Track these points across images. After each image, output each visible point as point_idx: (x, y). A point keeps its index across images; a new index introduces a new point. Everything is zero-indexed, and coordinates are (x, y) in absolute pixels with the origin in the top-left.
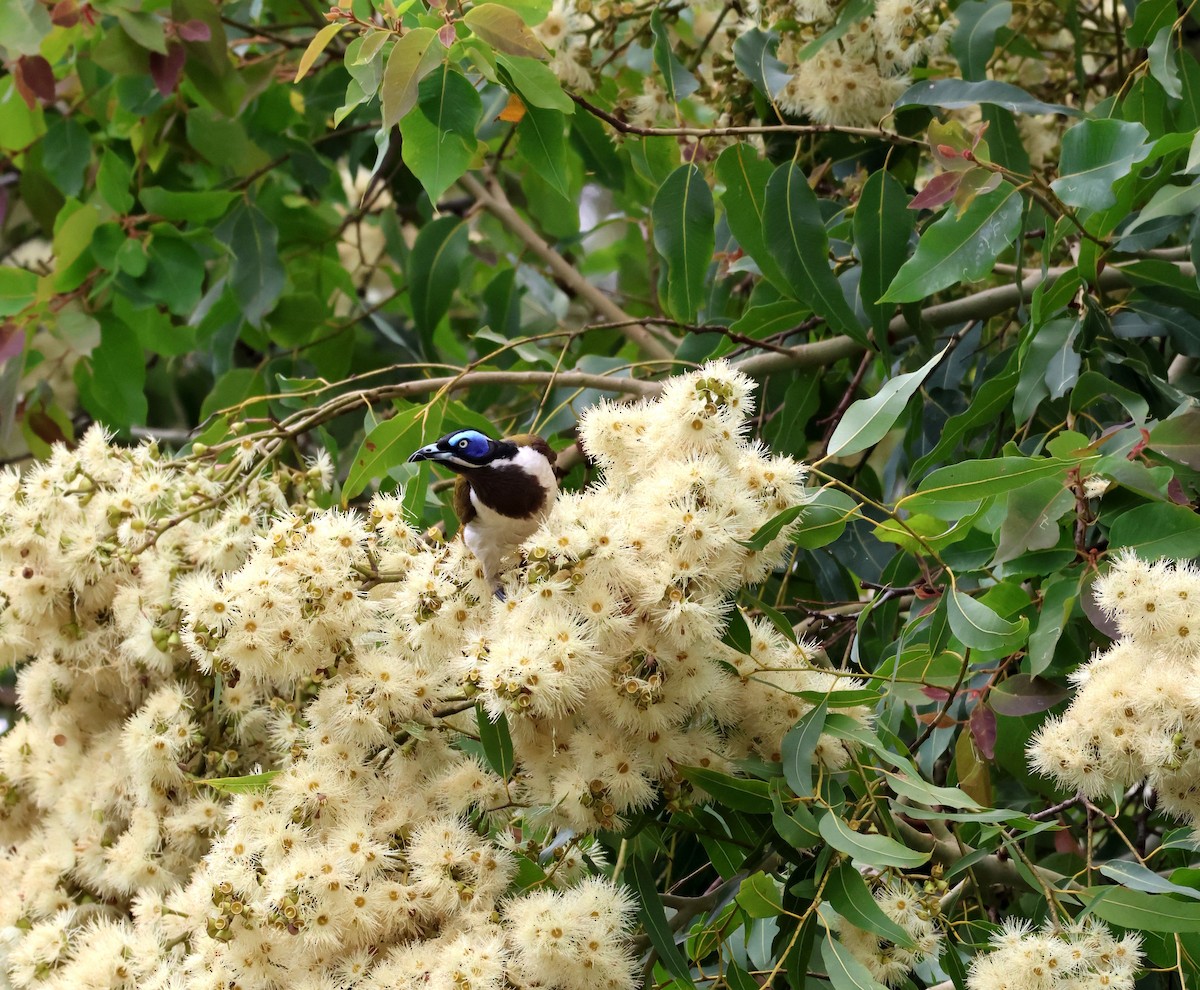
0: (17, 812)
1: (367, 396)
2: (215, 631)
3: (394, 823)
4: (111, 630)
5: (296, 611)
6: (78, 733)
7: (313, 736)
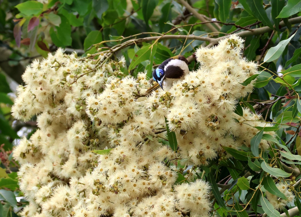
0: (37, 155)
1: (135, 41)
2: (95, 110)
3: (144, 163)
4: (64, 105)
5: (117, 105)
6: (54, 133)
7: (122, 139)
